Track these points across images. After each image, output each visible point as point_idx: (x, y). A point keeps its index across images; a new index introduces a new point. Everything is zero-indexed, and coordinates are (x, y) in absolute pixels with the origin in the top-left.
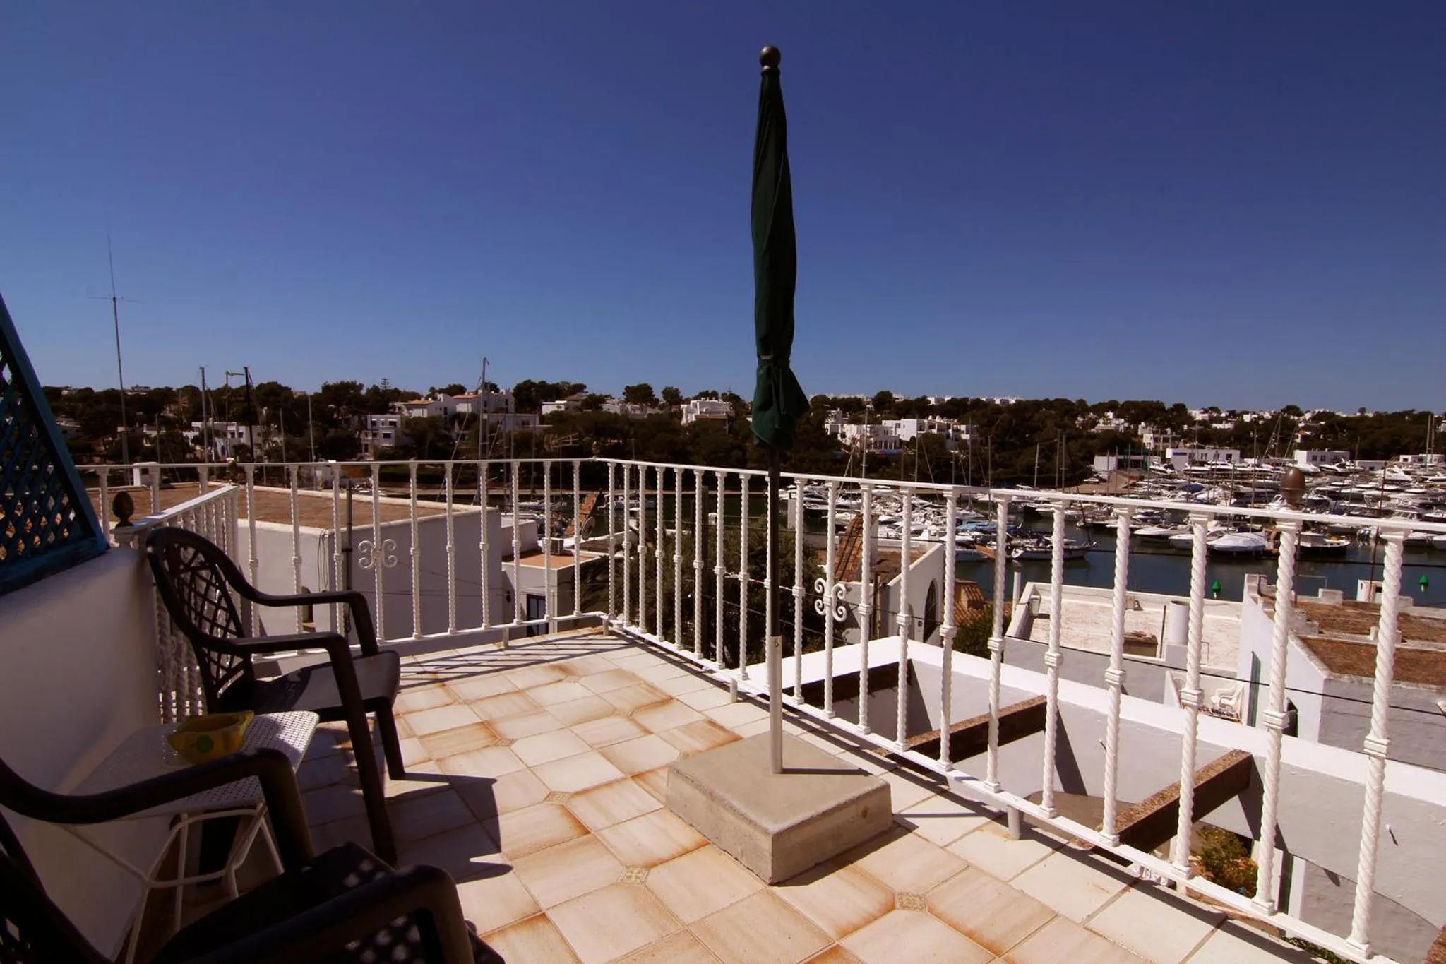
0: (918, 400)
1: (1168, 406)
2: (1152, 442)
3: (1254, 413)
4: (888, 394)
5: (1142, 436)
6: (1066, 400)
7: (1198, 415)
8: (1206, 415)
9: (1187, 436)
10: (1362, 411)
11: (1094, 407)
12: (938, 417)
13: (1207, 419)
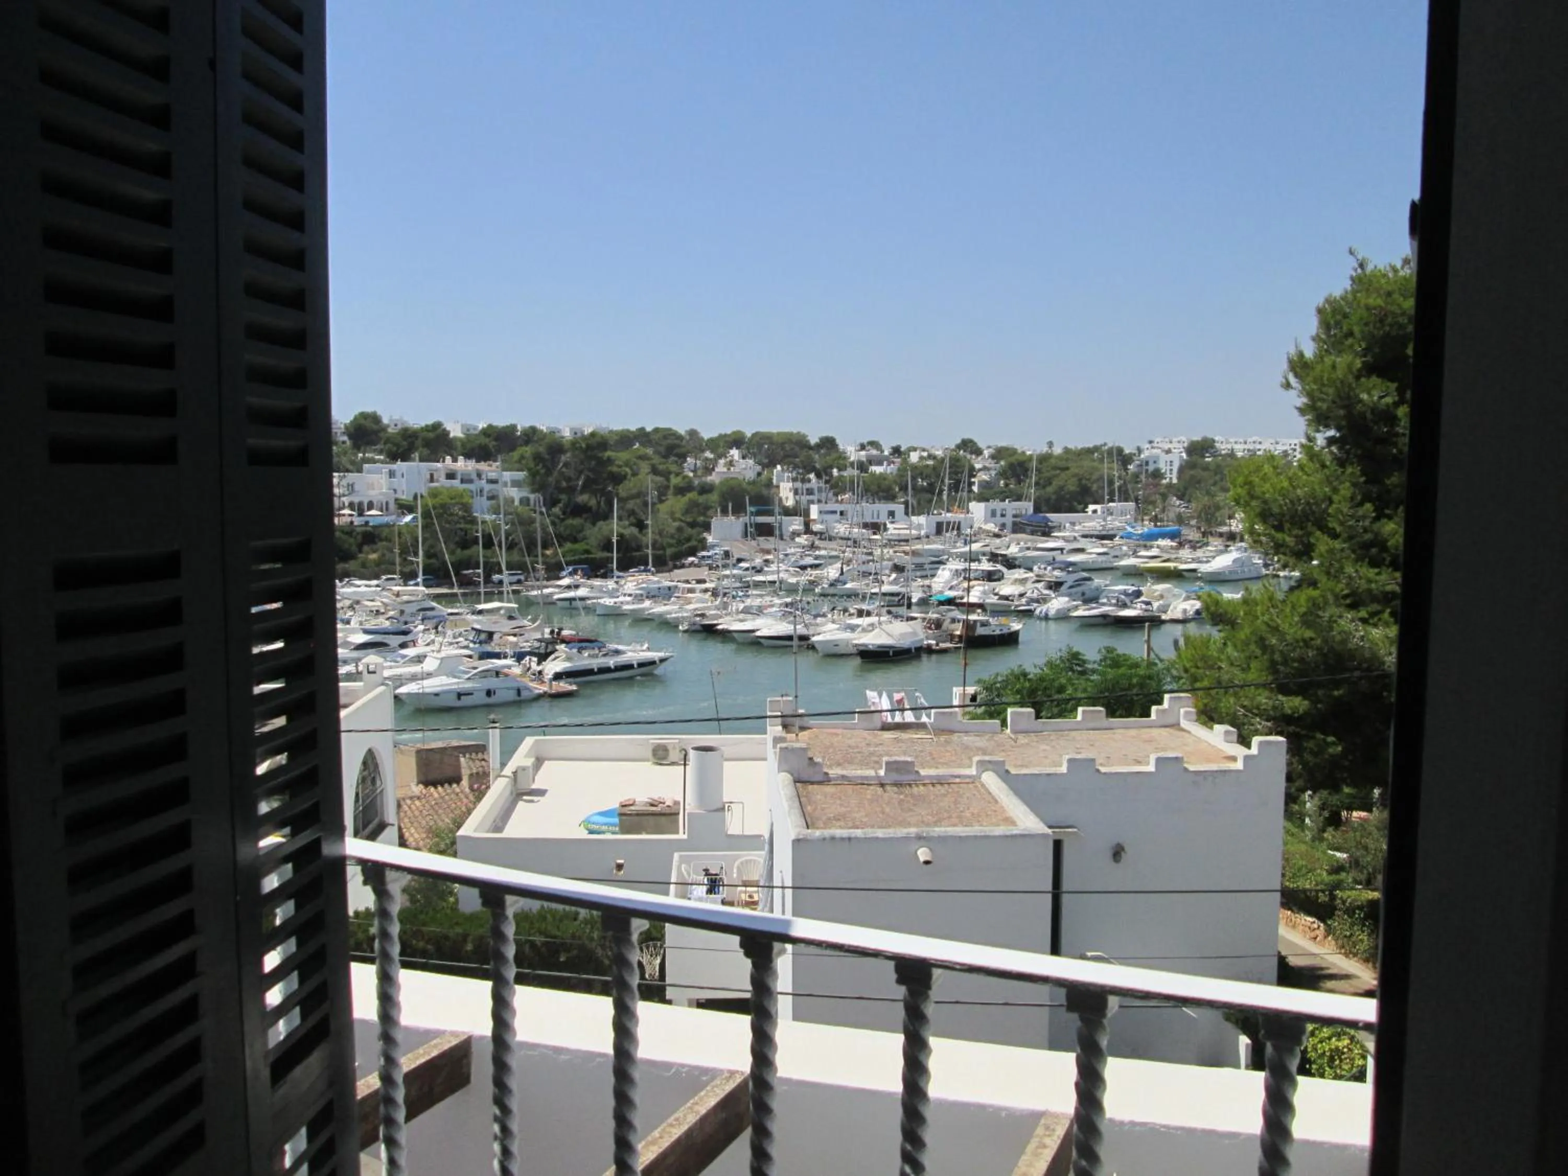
0: (427, 429)
1: (813, 440)
2: (791, 495)
3: (924, 450)
4: (375, 418)
5: (778, 487)
6: (670, 429)
7: (853, 454)
8: (863, 453)
9: (837, 487)
10: (1050, 444)
11: (711, 440)
12: (461, 458)
13: (864, 459)
